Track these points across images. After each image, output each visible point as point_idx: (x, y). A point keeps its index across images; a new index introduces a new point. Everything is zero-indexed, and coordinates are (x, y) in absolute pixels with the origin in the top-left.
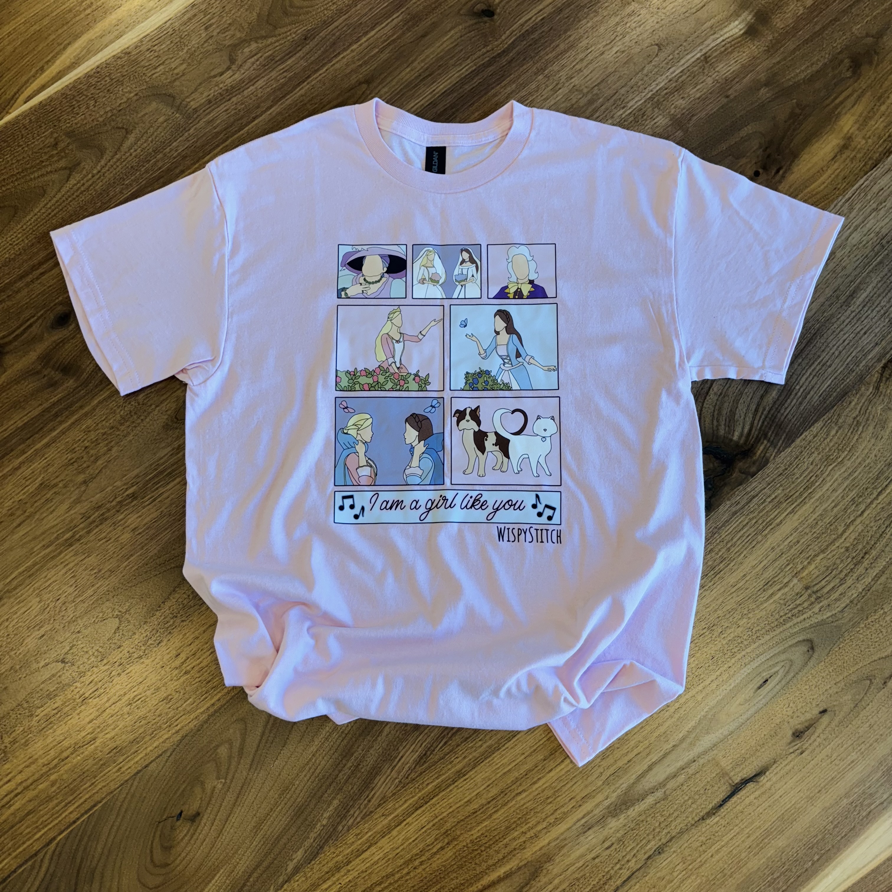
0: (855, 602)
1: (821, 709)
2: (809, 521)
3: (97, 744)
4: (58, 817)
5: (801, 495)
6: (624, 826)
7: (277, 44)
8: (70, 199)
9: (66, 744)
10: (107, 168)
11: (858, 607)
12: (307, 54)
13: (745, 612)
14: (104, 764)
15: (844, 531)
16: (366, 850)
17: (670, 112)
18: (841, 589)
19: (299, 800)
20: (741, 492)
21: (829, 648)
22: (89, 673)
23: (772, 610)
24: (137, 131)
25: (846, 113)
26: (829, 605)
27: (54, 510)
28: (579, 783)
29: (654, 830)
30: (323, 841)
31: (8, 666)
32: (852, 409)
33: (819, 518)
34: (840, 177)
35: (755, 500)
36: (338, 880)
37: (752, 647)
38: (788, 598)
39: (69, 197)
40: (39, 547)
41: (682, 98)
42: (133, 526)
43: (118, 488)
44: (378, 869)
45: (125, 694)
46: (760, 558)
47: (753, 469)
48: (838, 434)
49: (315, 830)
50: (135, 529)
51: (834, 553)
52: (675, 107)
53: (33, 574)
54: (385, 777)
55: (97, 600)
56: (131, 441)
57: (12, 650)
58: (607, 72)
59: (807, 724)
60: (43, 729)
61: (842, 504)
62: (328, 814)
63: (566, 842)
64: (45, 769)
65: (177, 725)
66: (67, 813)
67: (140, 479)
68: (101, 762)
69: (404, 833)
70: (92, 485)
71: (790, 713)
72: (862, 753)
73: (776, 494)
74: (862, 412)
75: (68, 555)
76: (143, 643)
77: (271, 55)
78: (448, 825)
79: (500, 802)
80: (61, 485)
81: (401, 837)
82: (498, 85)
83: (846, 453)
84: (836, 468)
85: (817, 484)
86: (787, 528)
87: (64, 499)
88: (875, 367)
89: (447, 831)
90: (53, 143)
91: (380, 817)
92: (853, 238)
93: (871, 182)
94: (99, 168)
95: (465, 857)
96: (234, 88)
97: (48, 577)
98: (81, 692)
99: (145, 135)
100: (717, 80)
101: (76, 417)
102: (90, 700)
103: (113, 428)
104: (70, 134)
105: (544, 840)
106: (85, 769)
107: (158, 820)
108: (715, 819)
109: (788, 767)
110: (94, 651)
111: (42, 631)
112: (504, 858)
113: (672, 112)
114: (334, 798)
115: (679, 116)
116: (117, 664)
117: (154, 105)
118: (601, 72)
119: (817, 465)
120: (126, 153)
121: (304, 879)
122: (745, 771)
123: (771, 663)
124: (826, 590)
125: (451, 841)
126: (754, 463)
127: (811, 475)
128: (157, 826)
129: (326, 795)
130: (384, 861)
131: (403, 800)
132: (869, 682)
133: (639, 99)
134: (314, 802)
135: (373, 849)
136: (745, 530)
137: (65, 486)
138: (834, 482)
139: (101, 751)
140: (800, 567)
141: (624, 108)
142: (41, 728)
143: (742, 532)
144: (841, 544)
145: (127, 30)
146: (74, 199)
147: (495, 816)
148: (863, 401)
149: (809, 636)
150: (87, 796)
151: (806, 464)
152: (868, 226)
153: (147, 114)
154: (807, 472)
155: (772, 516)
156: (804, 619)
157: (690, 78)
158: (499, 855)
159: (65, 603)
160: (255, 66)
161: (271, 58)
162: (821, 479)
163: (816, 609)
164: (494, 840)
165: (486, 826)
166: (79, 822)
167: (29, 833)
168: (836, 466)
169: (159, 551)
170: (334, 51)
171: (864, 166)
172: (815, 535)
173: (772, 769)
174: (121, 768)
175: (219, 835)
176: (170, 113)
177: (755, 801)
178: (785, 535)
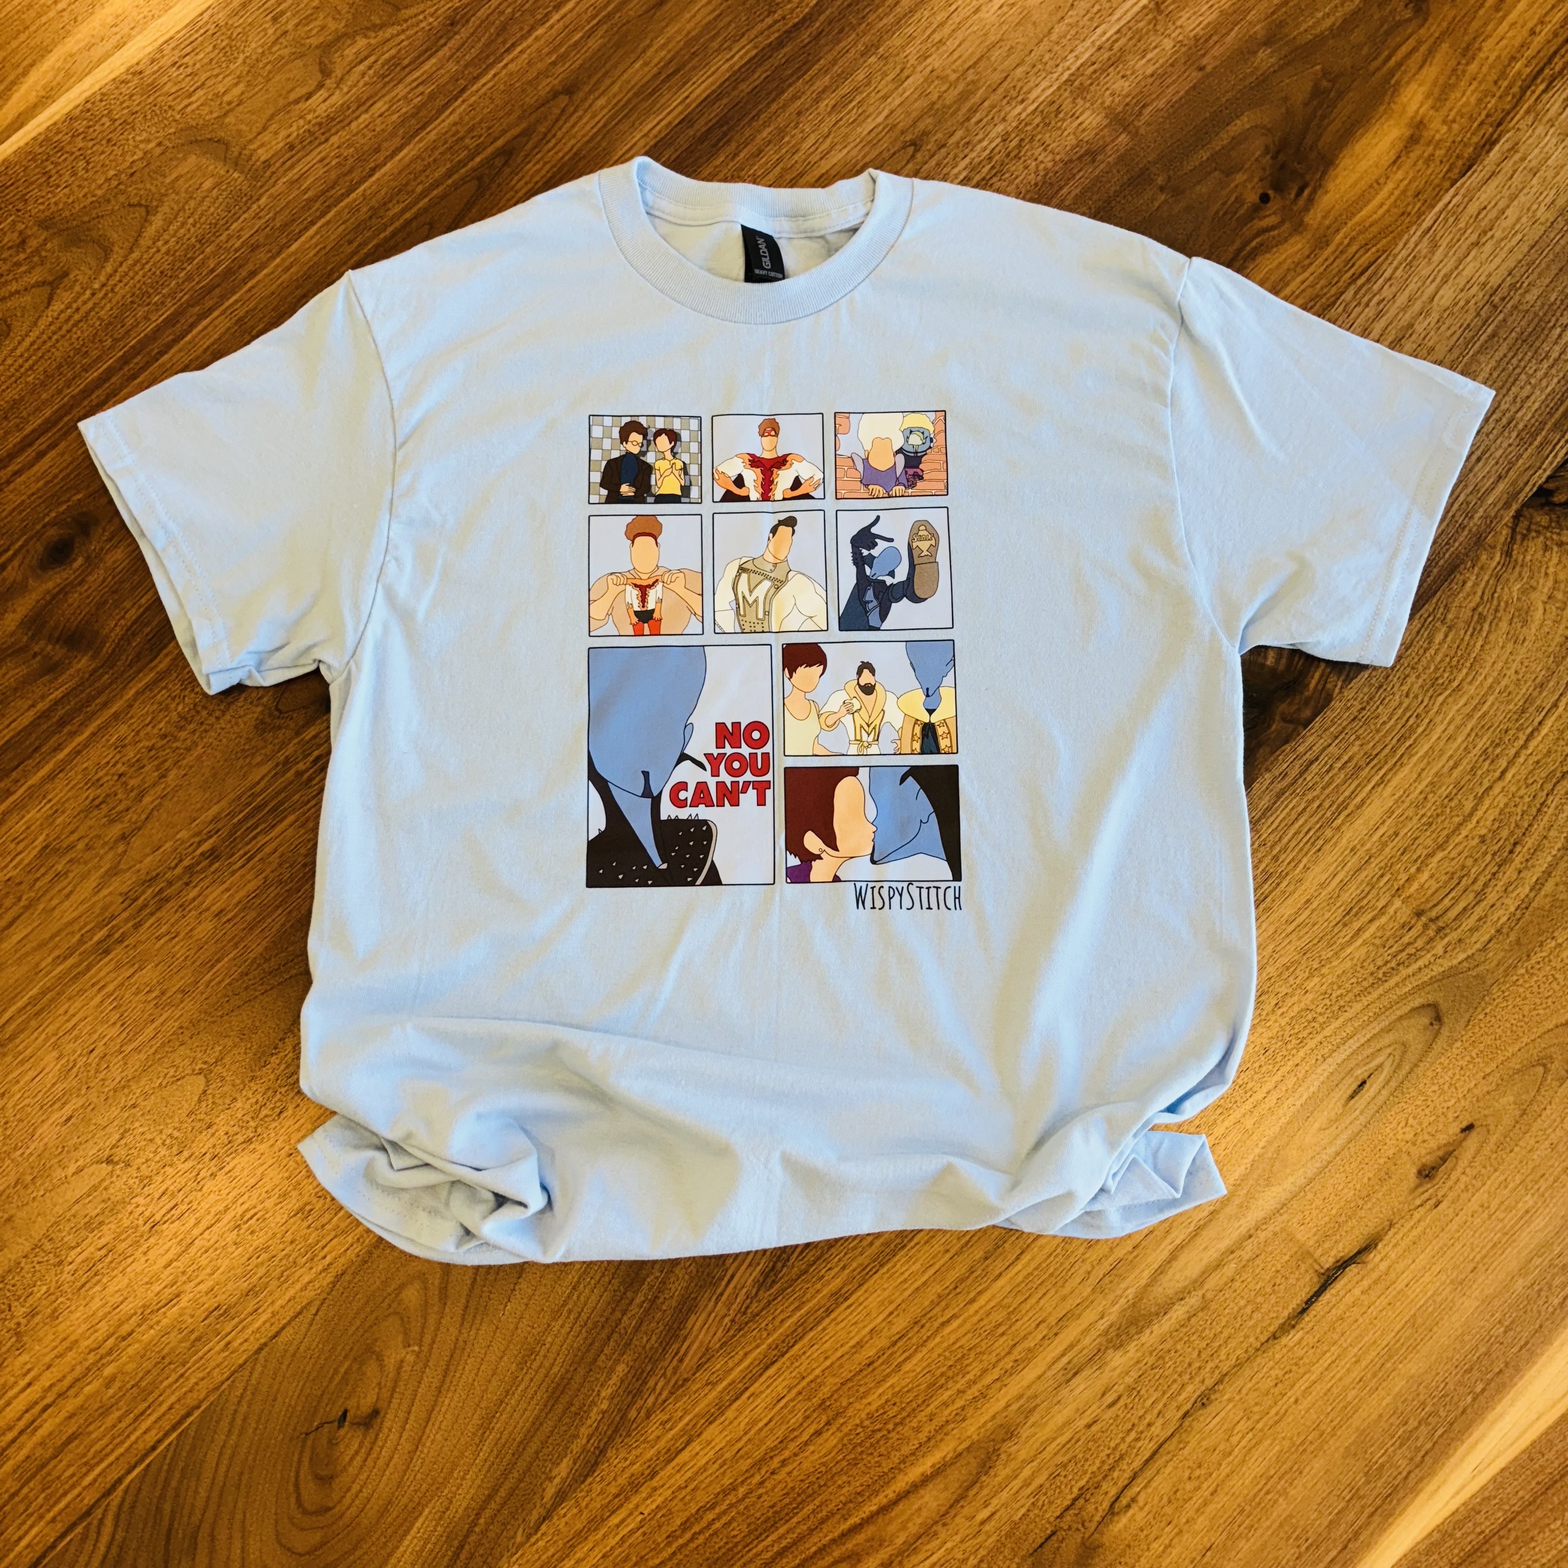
0: (1505, 930)
1: (1464, 1124)
2: (1412, 796)
3: (183, 1304)
4: (122, 1442)
5: (1394, 751)
6: (1138, 1362)
7: (402, 37)
8: (55, 337)
9: (126, 1308)
10: (118, 278)
11: (1513, 937)
12: (458, 50)
13: (1315, 966)
14: (198, 1339)
15: (1475, 809)
16: (683, 1449)
17: (1102, 103)
18: (1479, 911)
19: (555, 1369)
20: (1287, 755)
21: (1467, 1016)
22: (159, 1178)
23: (1363, 958)
24: (165, 209)
25: (1408, 83)
26: (1460, 940)
27: (71, 892)
28: (1052, 1292)
29: (1190, 1365)
30: (606, 1439)
31: (12, 1179)
32: (1468, 595)
33: (1428, 789)
34: (1409, 193)
35: (1314, 766)
36: (637, 1506)
37: (1332, 1027)
38: (1388, 934)
39: (54, 333)
40: (50, 959)
41: (1123, 77)
42: (214, 908)
43: (183, 842)
44: (707, 1481)
45: (227, 1209)
46: (1332, 868)
47: (1307, 713)
48: (1449, 639)
49: (589, 1422)
50: (222, 911)
51: (1460, 848)
52: (1113, 94)
53: (42, 1010)
54: (704, 1316)
55: (163, 1045)
56: (199, 758)
57: (16, 1149)
58: (987, 43)
59: (1441, 1153)
60: (83, 1286)
61: (1465, 762)
62: (610, 1391)
63: (1038, 1401)
64: (92, 1358)
65: (324, 1257)
66: (138, 1433)
67: (220, 825)
68: (193, 1337)
69: (747, 1413)
70: (136, 842)
71: (1409, 1136)
72: (1543, 1195)
73: (1350, 754)
74: (1485, 598)
75: (103, 969)
76: (251, 1114)
77: (394, 57)
78: (825, 1391)
79: (914, 1340)
80: (81, 846)
81: (744, 1420)
82: (799, 78)
83: (1465, 671)
84: (1451, 700)
85: (1420, 730)
86: (1374, 811)
87: (89, 871)
88: (1501, 519)
89: (824, 1401)
90: (18, 241)
91: (702, 1388)
92: (1442, 297)
93: (1464, 196)
94: (102, 278)
95: (860, 1444)
96: (333, 119)
97: (71, 1011)
98: (147, 1214)
99: (181, 214)
100: (1181, 41)
101: (99, 722)
102: (165, 1226)
103: (165, 736)
104: (45, 224)
105: (998, 1400)
106: (165, 1351)
107: (304, 1430)
108: (1294, 1336)
109: (1415, 1233)
110: (164, 1137)
111: (68, 1110)
112: (929, 1439)
113: (1107, 103)
114: (617, 1361)
115: (1120, 109)
116: (208, 1156)
117: (192, 159)
118: (978, 42)
119: (1416, 697)
120: (149, 248)
121: (575, 1511)
122: (1341, 1246)
123: (1370, 1051)
124: (1452, 914)
125: (834, 1419)
126: (1307, 702)
127: (1408, 715)
128: (304, 1441)
129: (603, 1357)
130: (716, 1466)
131: (741, 1353)
132: (1540, 1070)
133: (1048, 84)
134: (582, 1371)
135: (695, 1446)
136: (1301, 822)
137: (88, 847)
138: (1449, 724)
139: (192, 1316)
140: (1403, 877)
141: (1023, 101)
142: (79, 1284)
143: (1297, 826)
144: (1471, 830)
145: (134, 33)
146: (63, 336)
147: (907, 1367)
148: (1486, 578)
149: (1431, 998)
150: (173, 1399)
151: (1397, 697)
152: (1464, 273)
153: (181, 176)
154: (1400, 711)
155: (1347, 793)
156: (1420, 969)
157: (1131, 43)
158: (920, 1435)
159: (105, 1055)
160: (366, 78)
161: (394, 64)
162: (1427, 721)
163: (1439, 950)
164: (909, 1409)
165: (892, 1386)
166: (161, 1448)
167: (73, 1475)
168: (1450, 695)
169: (266, 949)
170: (504, 42)
171: (1448, 171)
172: (1425, 819)
173: (1387, 1237)
174: (229, 1343)
175: (417, 1447)
176: (222, 172)
177: (1363, 1297)
178: (1372, 823)
